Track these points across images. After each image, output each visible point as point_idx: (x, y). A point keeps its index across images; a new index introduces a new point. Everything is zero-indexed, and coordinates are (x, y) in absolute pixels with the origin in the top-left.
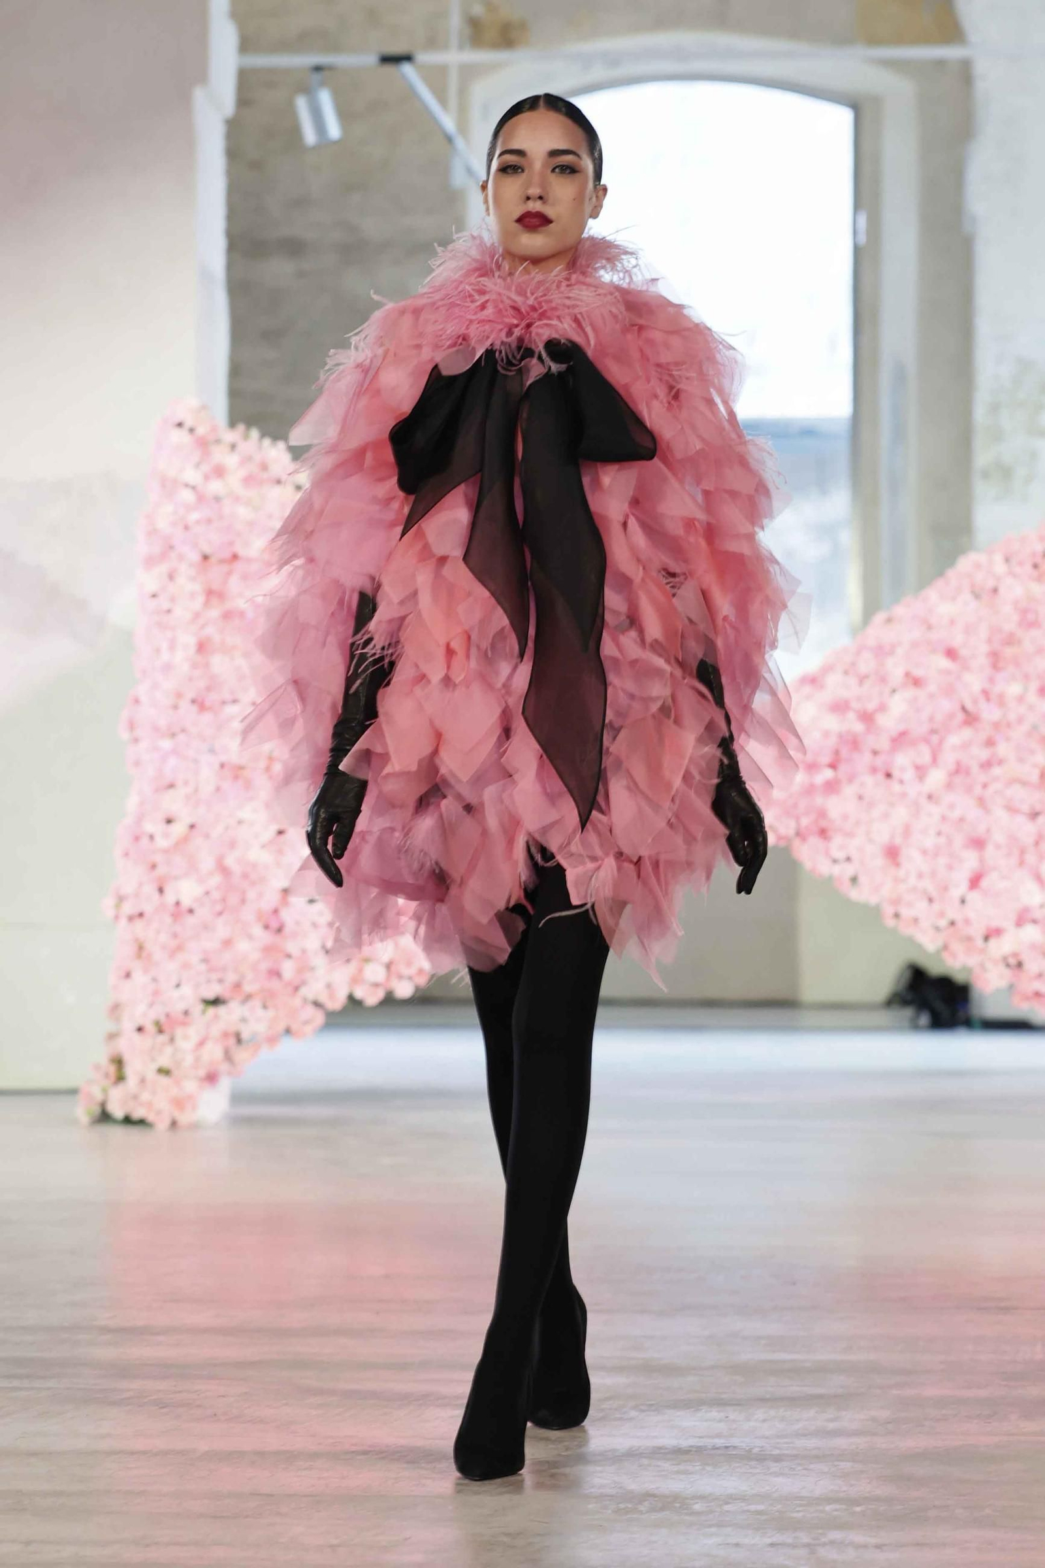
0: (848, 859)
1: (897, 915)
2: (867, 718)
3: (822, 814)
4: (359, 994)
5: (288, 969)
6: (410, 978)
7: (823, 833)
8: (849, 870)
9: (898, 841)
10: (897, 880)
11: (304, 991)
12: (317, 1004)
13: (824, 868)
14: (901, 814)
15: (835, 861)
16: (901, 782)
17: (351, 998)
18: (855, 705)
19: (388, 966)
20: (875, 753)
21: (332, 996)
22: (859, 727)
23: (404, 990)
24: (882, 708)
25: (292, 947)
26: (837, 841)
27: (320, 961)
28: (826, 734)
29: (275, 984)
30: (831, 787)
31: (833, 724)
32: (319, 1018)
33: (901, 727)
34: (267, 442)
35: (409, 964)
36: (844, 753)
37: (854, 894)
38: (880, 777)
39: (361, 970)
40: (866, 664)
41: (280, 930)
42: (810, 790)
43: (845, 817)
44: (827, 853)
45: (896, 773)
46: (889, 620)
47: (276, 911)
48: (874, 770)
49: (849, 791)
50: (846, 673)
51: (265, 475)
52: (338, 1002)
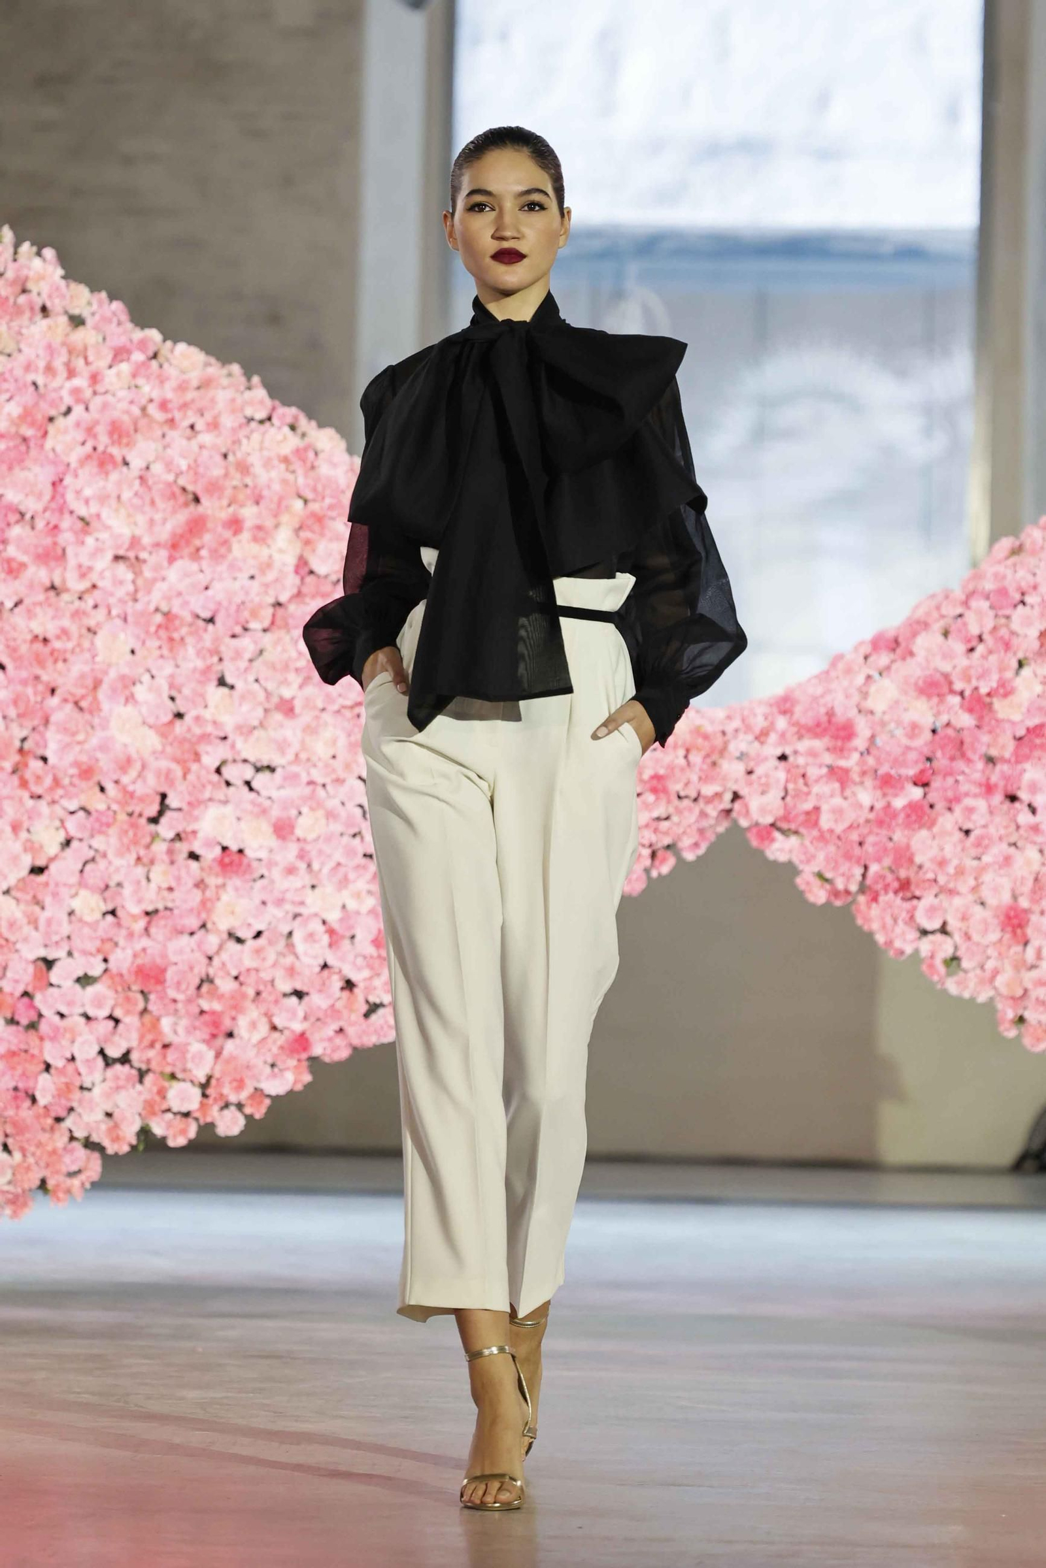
0: (944, 930)
1: (1021, 1020)
2: (979, 705)
3: (904, 856)
4: (158, 1130)
5: (45, 1088)
6: (240, 1106)
7: (905, 885)
8: (946, 948)
9: (1024, 903)
10: (1021, 966)
11: (68, 1123)
12: (89, 1144)
13: (906, 941)
14: (1028, 860)
15: (924, 933)
16: (1033, 810)
17: (145, 1132)
18: (958, 686)
19: (204, 1086)
20: (991, 760)
21: (115, 1134)
22: (966, 720)
23: (230, 1125)
24: (1005, 690)
25: (53, 1054)
26: (928, 900)
27: (94, 1074)
28: (914, 729)
29: (26, 1113)
30: (920, 815)
31: (922, 712)
32: (94, 1167)
33: (1033, 722)
34: (26, 247)
35: (240, 1084)
36: (941, 761)
37: (952, 986)
38: (998, 798)
39: (162, 1093)
40: (979, 619)
41: (32, 1026)
42: (884, 818)
43: (942, 863)
44: (912, 918)
45: (1023, 795)
46: (1017, 551)
47: (26, 994)
48: (989, 789)
49: (947, 822)
50: (946, 634)
51: (22, 299)
52: (123, 1141)
